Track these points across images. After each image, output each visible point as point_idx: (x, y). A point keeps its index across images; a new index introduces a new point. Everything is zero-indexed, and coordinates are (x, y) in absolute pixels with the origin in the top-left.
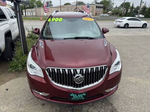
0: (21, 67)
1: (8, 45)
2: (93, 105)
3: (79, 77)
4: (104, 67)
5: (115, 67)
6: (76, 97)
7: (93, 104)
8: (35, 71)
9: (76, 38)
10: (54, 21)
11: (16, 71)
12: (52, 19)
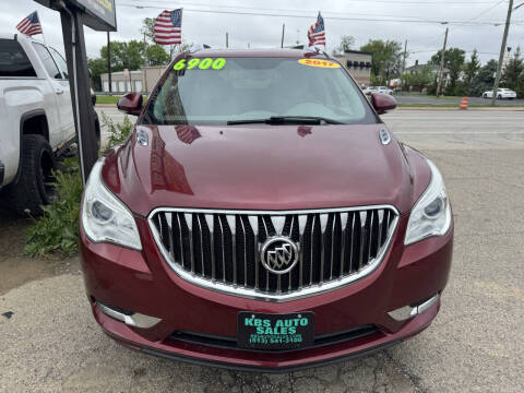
0: (72, 240)
1: (33, 162)
2: (338, 380)
3: (280, 243)
4: (381, 213)
5: (426, 223)
6: (269, 331)
7: (338, 374)
8: (110, 228)
9: (275, 121)
10: (197, 68)
11: (52, 252)
12: (190, 63)
